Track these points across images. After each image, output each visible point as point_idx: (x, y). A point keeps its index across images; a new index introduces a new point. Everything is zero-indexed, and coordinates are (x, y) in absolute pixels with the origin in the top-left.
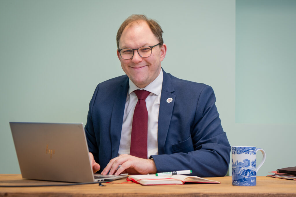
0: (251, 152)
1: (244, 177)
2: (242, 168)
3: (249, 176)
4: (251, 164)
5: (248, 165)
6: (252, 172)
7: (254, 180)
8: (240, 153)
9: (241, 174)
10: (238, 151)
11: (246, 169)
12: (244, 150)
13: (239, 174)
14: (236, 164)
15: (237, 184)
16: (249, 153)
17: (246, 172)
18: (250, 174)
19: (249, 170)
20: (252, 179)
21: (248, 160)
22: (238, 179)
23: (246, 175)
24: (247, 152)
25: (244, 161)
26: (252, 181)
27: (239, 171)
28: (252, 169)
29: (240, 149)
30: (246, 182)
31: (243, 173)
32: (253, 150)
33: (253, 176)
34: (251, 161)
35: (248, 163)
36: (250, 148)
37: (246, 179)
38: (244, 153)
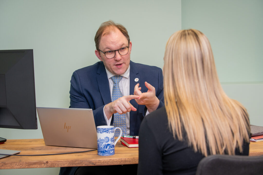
0: (110, 131)
1: (105, 149)
2: (104, 143)
3: (109, 149)
4: (110, 140)
5: (108, 141)
6: (111, 146)
7: (113, 151)
8: (102, 132)
9: (103, 148)
10: (101, 131)
11: (107, 144)
12: (105, 130)
13: (102, 147)
14: (100, 140)
15: (100, 155)
16: (109, 132)
17: (107, 146)
18: (109, 147)
19: (108, 145)
20: (111, 150)
21: (108, 137)
22: (101, 151)
23: (107, 148)
24: (107, 132)
25: (105, 138)
26: (111, 152)
27: (101, 145)
28: (111, 144)
29: (102, 130)
30: (106, 153)
31: (104, 146)
32: (111, 130)
33: (112, 149)
34: (110, 138)
35: (108, 139)
36: (109, 129)
37: (106, 151)
38: (105, 132)
